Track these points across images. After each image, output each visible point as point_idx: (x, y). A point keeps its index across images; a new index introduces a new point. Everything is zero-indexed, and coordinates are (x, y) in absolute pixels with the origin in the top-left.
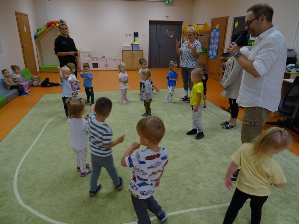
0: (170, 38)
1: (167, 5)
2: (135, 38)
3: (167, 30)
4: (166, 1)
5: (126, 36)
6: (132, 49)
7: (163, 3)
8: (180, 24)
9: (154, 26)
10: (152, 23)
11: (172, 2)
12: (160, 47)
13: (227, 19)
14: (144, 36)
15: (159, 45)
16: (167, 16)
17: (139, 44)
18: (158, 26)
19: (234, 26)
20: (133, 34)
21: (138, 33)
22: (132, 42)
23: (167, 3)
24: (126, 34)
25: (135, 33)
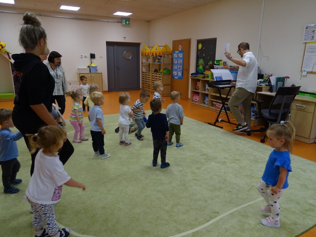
0: (128, 60)
1: (124, 26)
2: (92, 60)
3: (125, 52)
4: (123, 22)
5: (81, 58)
6: (90, 72)
7: (120, 24)
8: (137, 45)
9: (111, 48)
10: (109, 44)
11: (129, 24)
12: (119, 69)
13: (189, 41)
14: (101, 57)
15: (117, 67)
16: (125, 38)
17: (96, 67)
18: (115, 47)
19: (198, 48)
20: (89, 56)
21: (94, 54)
22: (89, 64)
23: (124, 24)
24: (82, 56)
25: (91, 54)
